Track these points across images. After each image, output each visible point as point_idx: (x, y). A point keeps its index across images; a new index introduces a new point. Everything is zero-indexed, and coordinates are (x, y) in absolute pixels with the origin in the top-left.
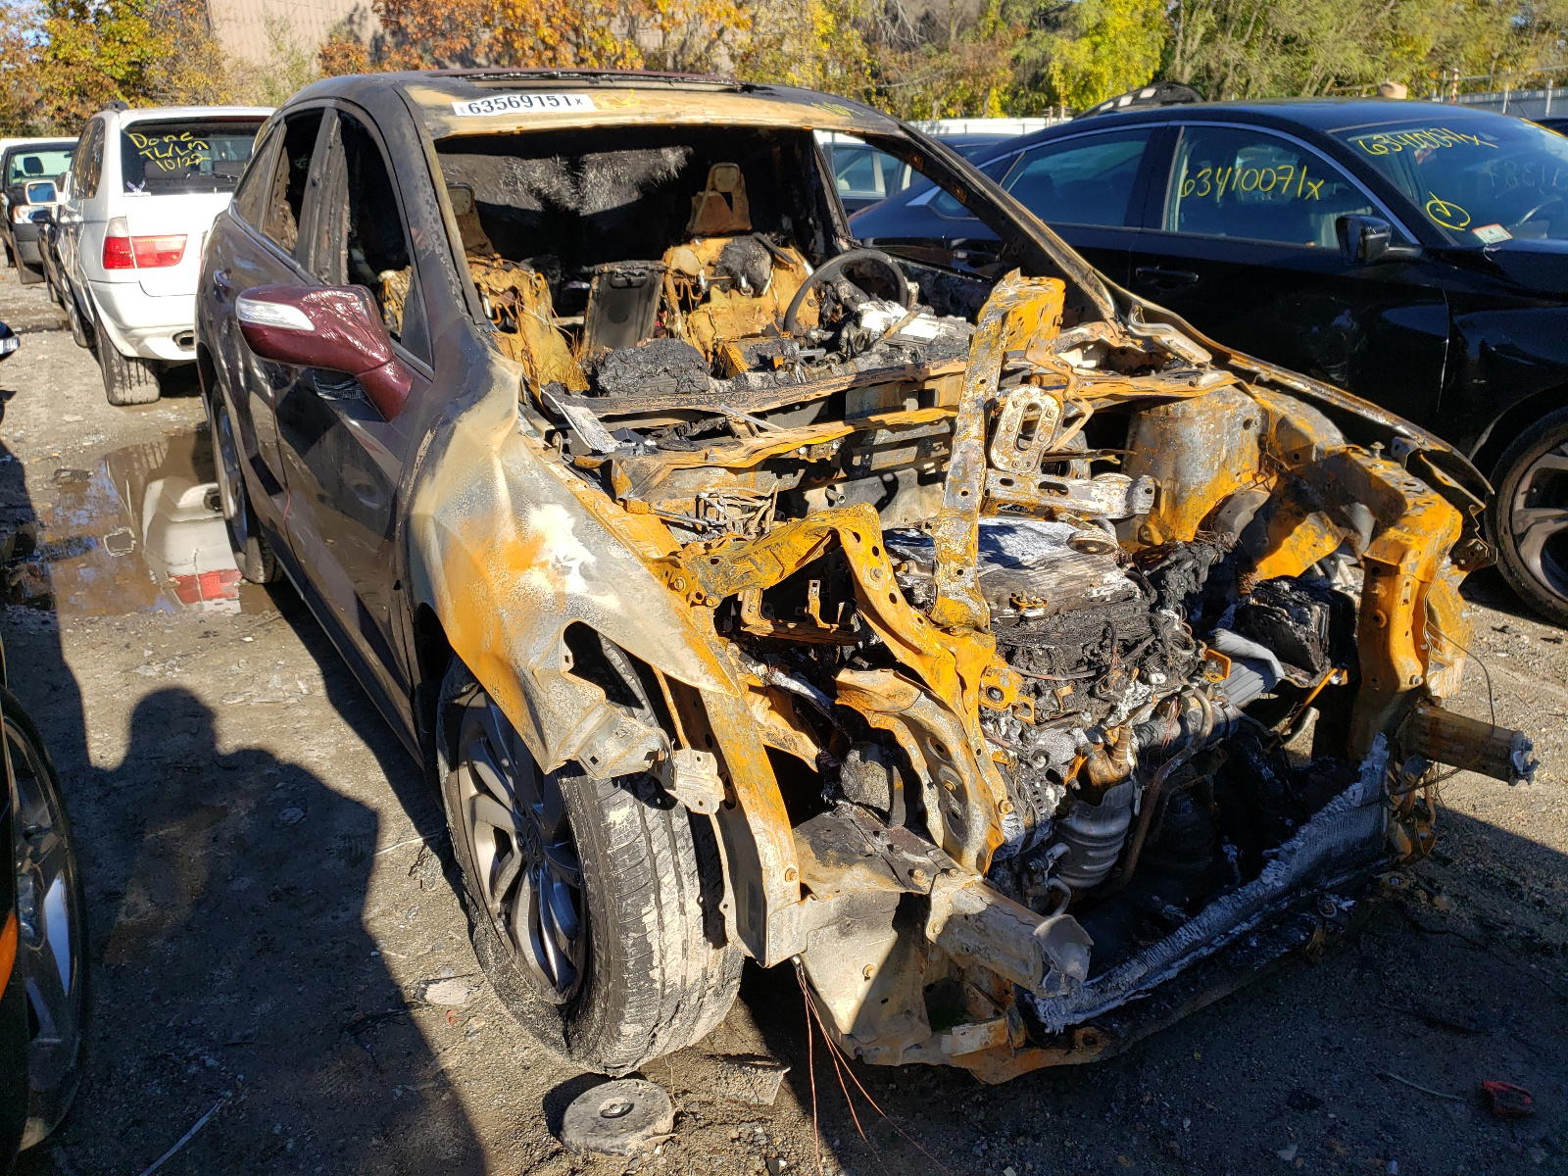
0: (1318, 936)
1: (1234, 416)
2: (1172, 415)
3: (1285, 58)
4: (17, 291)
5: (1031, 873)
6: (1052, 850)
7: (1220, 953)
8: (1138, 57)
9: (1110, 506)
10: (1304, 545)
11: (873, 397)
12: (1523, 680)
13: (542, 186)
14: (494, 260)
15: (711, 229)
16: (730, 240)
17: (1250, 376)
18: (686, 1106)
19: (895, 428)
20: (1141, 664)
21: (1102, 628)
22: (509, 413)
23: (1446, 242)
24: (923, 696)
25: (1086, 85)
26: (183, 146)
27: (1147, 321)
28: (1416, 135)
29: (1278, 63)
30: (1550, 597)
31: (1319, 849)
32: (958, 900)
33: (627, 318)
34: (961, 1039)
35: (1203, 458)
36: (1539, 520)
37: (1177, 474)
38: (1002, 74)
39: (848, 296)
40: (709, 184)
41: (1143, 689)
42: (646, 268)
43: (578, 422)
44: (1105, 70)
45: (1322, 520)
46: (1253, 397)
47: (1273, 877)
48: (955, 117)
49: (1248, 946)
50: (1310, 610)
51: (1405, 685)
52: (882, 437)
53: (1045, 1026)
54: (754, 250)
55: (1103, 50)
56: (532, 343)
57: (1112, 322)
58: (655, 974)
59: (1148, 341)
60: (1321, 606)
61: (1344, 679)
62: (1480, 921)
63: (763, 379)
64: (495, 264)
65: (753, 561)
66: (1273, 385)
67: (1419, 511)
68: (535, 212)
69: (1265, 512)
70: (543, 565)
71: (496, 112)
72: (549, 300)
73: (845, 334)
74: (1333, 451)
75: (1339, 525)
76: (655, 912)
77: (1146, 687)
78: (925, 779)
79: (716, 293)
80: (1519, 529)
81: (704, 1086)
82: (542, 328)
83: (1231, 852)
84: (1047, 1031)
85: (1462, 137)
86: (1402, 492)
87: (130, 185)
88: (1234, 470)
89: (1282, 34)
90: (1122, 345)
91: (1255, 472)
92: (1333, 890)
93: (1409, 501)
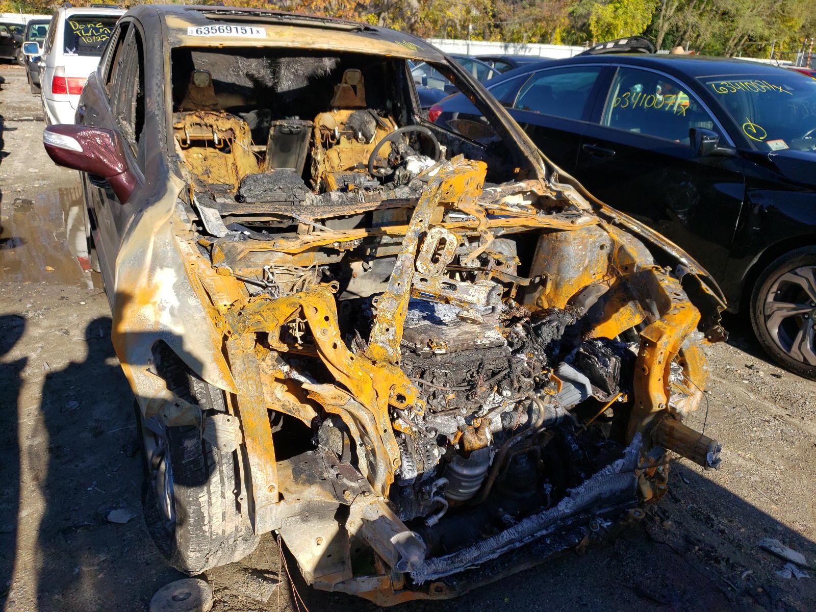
0: (584, 542)
1: (594, 242)
2: (559, 238)
3: (721, 23)
4: (28, 97)
5: (423, 493)
6: (437, 482)
7: (527, 546)
8: (639, 17)
9: (478, 299)
10: (622, 319)
11: (389, 215)
12: (753, 397)
13: (254, 72)
14: (221, 113)
15: (343, 104)
16: (353, 112)
17: (609, 220)
18: (222, 597)
19: (392, 236)
20: (499, 383)
21: (478, 363)
22: (169, 210)
23: (750, 148)
24: (352, 399)
25: (608, 30)
26: (97, 30)
27: (560, 182)
28: (746, 84)
29: (717, 26)
30: (780, 351)
31: (594, 493)
32: (366, 511)
33: (289, 150)
34: (362, 584)
35: (574, 264)
36: (779, 309)
37: (559, 271)
38: (563, 21)
39: (403, 151)
40: (343, 80)
41: (498, 398)
42: (301, 124)
43: (207, 217)
44: (620, 23)
45: (636, 305)
46: (608, 232)
47: (565, 507)
48: (535, 42)
49: (545, 543)
50: (610, 360)
51: (656, 408)
52: (385, 239)
53: (413, 580)
54: (367, 118)
55: (620, 11)
56: (238, 160)
57: (542, 181)
58: (206, 528)
59: (559, 193)
60: (616, 358)
61: (626, 399)
62: (687, 538)
63: (339, 196)
64: (222, 115)
65: (262, 316)
66: (621, 226)
67: (676, 312)
68: (249, 88)
69: (605, 298)
70: (154, 303)
71: (211, 35)
72: (250, 136)
73: (397, 173)
74: (645, 268)
75: (644, 309)
76: (207, 496)
77: (500, 397)
78: (358, 441)
79: (343, 140)
80: (768, 312)
81: (236, 586)
82: (244, 151)
83: (548, 488)
84: (414, 583)
85: (773, 87)
86: (671, 299)
87: (67, 49)
88: (592, 272)
89: (722, 9)
90: (544, 194)
91: (605, 274)
92: (600, 516)
93: (673, 305)
